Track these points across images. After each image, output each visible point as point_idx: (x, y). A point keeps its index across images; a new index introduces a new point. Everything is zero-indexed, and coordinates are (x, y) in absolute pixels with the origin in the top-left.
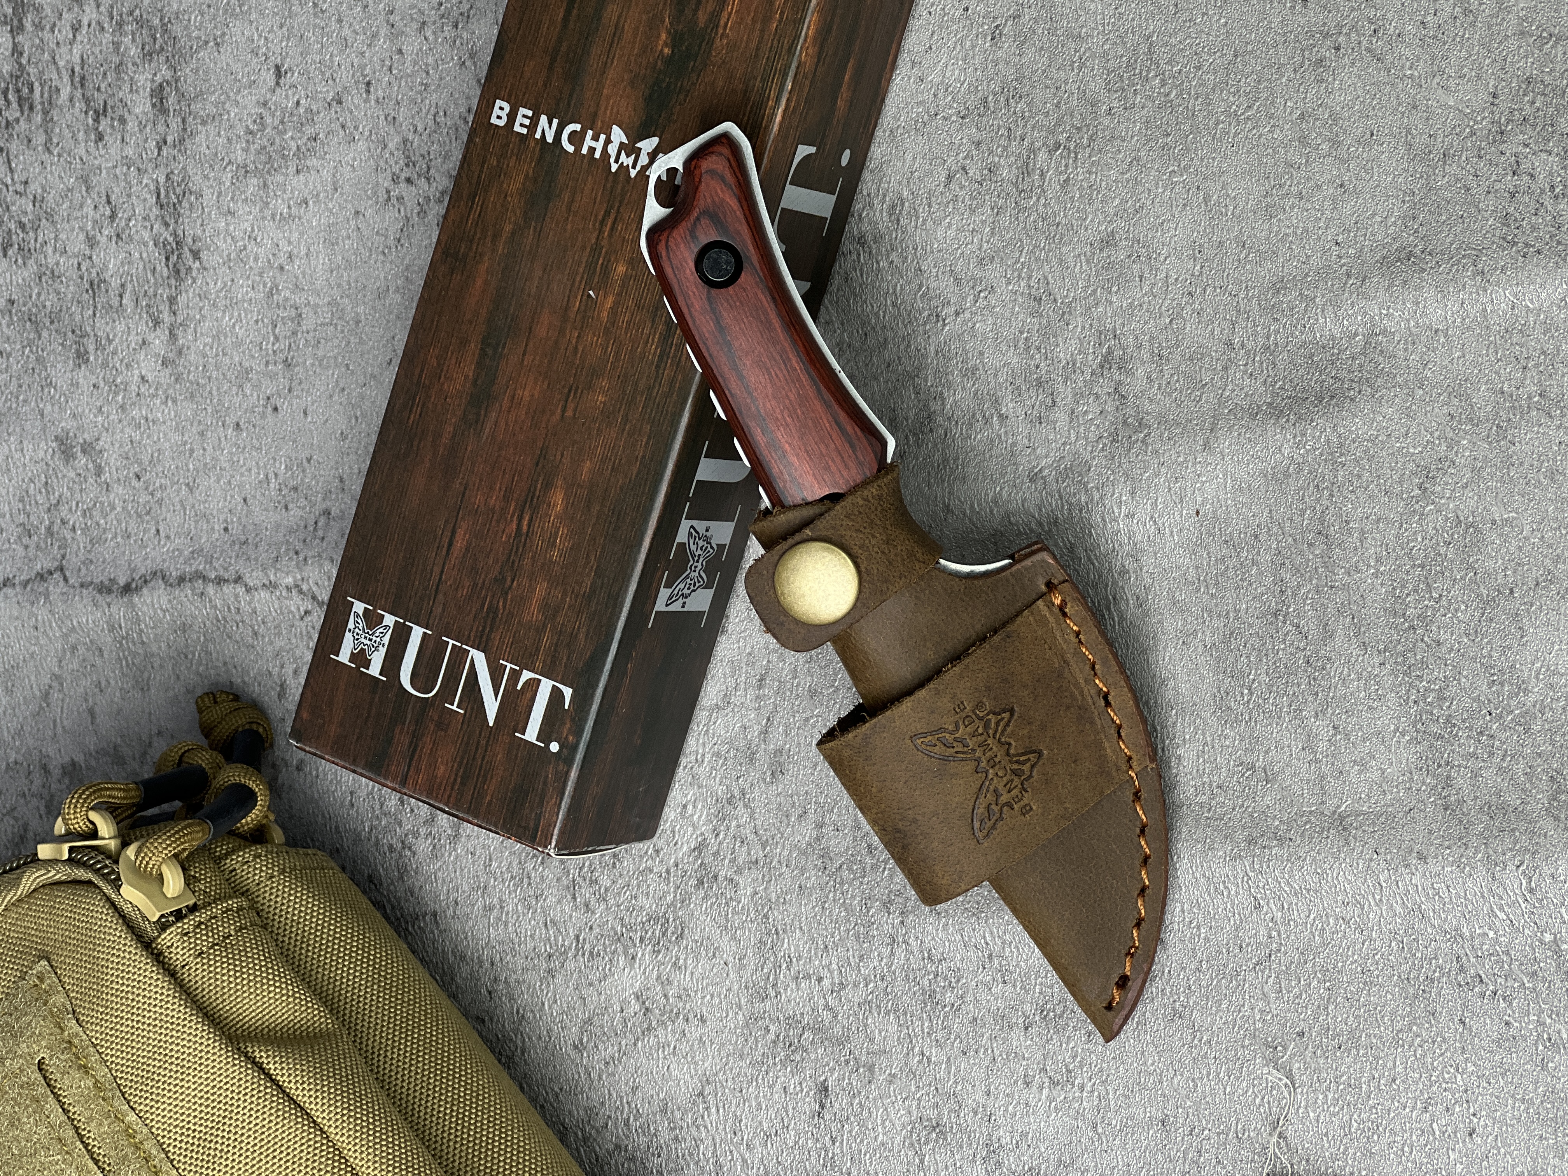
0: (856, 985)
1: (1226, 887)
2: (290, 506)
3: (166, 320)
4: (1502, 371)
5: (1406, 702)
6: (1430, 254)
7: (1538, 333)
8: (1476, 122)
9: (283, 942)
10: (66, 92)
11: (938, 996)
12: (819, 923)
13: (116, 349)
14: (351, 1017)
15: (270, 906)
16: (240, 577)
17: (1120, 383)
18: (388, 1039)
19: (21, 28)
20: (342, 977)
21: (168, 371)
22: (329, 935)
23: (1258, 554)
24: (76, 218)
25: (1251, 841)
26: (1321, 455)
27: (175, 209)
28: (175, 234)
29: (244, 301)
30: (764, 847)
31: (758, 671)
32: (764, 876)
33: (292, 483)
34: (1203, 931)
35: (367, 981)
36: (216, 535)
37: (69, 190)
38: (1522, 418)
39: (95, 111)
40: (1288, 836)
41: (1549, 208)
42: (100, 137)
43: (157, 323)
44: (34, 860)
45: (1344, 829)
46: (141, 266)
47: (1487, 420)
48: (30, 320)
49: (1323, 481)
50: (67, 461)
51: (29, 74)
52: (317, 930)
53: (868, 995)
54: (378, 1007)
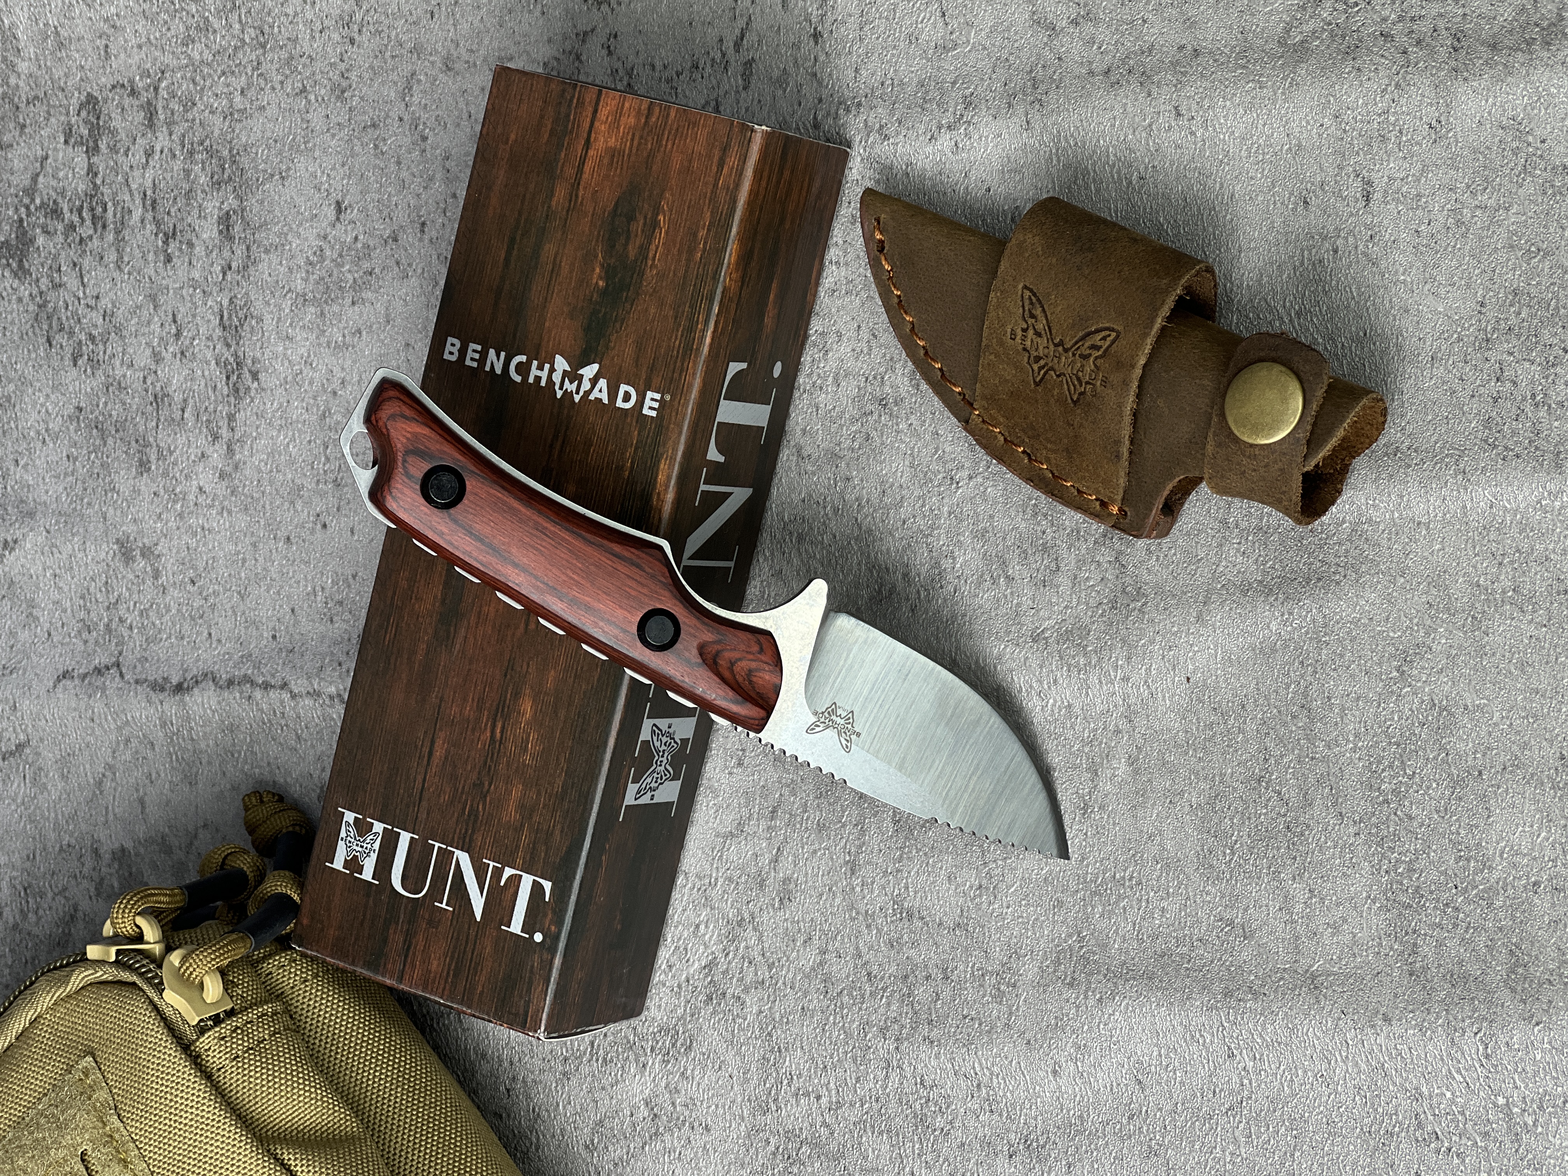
0: (852, 1105)
1: (1201, 1036)
2: (335, 619)
3: (224, 436)
4: (1479, 566)
5: (1379, 870)
6: (1416, 451)
7: (1515, 530)
8: (1463, 328)
9: (314, 1044)
10: (137, 213)
11: (929, 1120)
12: (819, 1044)
13: (176, 460)
14: (375, 1118)
15: (303, 1009)
16: (285, 684)
17: (1120, 553)
18: (409, 1141)
19: (96, 149)
20: (369, 1079)
21: (224, 484)
22: (357, 1038)
23: (1245, 722)
24: (144, 334)
25: (1227, 994)
26: (1307, 633)
27: (237, 331)
28: (236, 356)
29: (298, 421)
30: (771, 967)
31: (771, 803)
32: (769, 996)
33: (338, 597)
34: (1178, 1074)
35: (392, 1084)
36: (265, 642)
37: (137, 307)
38: (1496, 611)
39: (165, 234)
40: (1262, 991)
41: (1530, 415)
42: (169, 259)
43: (216, 437)
44: (83, 960)
45: (1316, 988)
46: (203, 383)
47: (1464, 611)
48: (97, 427)
49: (1307, 658)
50: (127, 564)
51: (103, 194)
52: (346, 1033)
53: (863, 1115)
54: (401, 1110)
